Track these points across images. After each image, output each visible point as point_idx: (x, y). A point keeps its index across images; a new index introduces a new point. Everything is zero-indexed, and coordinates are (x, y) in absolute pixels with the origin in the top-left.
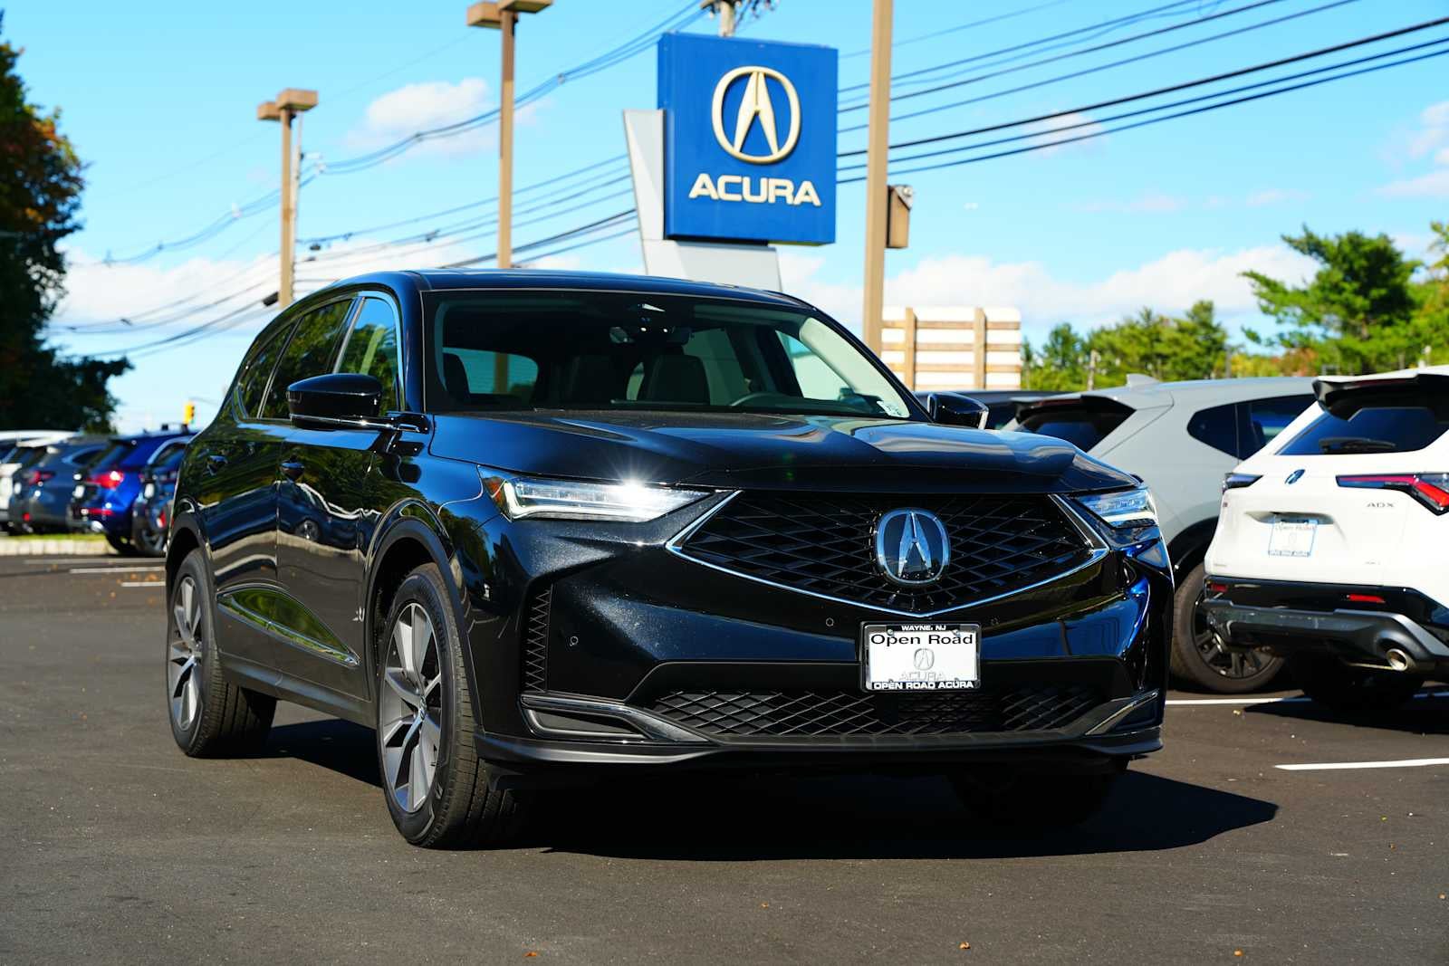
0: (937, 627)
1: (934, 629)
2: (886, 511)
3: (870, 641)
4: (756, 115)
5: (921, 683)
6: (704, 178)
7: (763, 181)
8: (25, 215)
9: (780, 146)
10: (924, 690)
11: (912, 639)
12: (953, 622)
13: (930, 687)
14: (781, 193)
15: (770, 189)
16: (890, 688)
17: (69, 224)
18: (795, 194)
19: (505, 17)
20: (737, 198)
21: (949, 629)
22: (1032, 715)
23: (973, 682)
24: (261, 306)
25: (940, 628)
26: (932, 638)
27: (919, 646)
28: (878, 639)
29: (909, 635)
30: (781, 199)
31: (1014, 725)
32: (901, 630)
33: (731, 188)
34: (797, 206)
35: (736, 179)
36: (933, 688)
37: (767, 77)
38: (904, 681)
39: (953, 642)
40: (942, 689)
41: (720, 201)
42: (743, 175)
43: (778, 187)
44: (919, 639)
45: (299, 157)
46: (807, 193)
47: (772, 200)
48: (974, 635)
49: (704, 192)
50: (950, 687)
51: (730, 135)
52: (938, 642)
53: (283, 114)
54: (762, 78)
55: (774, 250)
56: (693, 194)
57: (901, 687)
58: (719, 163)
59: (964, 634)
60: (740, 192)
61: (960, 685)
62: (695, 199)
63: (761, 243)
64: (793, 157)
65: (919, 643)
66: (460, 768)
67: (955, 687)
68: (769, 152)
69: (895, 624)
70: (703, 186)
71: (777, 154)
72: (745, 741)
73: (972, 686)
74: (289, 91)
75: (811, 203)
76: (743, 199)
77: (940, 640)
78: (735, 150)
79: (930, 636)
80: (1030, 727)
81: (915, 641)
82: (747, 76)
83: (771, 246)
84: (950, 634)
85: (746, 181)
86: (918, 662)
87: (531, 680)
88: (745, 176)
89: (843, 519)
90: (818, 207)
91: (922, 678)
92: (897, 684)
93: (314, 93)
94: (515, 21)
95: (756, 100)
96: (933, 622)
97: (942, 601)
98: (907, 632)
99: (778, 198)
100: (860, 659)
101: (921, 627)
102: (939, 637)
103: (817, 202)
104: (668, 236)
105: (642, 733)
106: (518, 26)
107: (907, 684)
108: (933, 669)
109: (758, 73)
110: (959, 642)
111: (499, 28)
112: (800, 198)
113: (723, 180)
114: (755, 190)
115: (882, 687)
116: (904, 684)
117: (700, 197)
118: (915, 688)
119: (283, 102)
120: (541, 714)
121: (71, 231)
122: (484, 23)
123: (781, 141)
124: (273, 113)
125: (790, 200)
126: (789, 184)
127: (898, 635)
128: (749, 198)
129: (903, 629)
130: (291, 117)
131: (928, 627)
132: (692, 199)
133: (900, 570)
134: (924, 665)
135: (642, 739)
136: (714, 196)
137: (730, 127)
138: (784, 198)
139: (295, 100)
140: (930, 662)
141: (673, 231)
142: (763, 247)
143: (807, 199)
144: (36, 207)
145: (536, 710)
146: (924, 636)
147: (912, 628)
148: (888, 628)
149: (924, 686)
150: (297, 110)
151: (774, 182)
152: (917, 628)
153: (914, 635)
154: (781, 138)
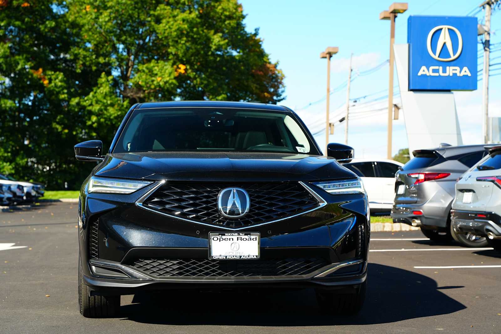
0: (240, 234)
1: (239, 235)
2: (223, 188)
3: (212, 240)
4: (445, 44)
5: (233, 256)
6: (424, 68)
7: (448, 68)
8: (264, 95)
9: (454, 54)
10: (235, 259)
11: (230, 239)
12: (248, 232)
13: (237, 258)
14: (454, 72)
15: (450, 71)
16: (220, 258)
17: (282, 97)
18: (460, 72)
19: (392, 16)
20: (437, 74)
21: (245, 235)
22: (291, 269)
23: (256, 256)
24: (339, 122)
25: (242, 235)
26: (239, 238)
27: (233, 242)
28: (215, 239)
29: (229, 237)
30: (455, 74)
31: (284, 273)
32: (224, 235)
33: (434, 71)
34: (461, 77)
35: (437, 68)
36: (239, 258)
37: (449, 29)
38: (226, 255)
39: (248, 240)
40: (243, 259)
41: (430, 76)
42: (439, 66)
43: (453, 70)
44: (233, 239)
45: (351, 70)
46: (466, 71)
47: (451, 75)
48: (257, 237)
49: (424, 73)
50: (246, 258)
51: (434, 52)
52: (241, 240)
53: (328, 56)
54: (447, 30)
55: (453, 93)
56: (419, 74)
57: (225, 258)
58: (430, 62)
59: (252, 237)
60: (438, 72)
61: (250, 257)
62: (420, 76)
63: (448, 91)
64: (460, 58)
65: (233, 240)
66: (83, 287)
67: (248, 258)
68: (450, 57)
69: (222, 232)
70: (423, 71)
71: (453, 58)
72: (168, 279)
73: (256, 258)
74: (329, 48)
75: (467, 75)
76: (439, 75)
77: (242, 239)
78: (436, 57)
79: (238, 238)
80: (291, 274)
81: (231, 239)
82: (441, 29)
83: (452, 92)
84: (246, 237)
85: (441, 68)
86: (232, 249)
87: (94, 254)
88: (441, 66)
89: (207, 192)
90: (470, 77)
91: (234, 254)
92: (223, 257)
93: (337, 48)
94: (395, 17)
95: (444, 38)
96: (239, 232)
97: (247, 223)
98: (227, 236)
99: (453, 74)
100: (208, 247)
101: (233, 234)
102: (241, 238)
103: (469, 75)
104: (410, 90)
105: (127, 275)
106: (396, 19)
107: (227, 257)
108: (239, 251)
109: (445, 28)
110: (251, 240)
111: (390, 20)
112: (463, 73)
113: (431, 68)
114: (444, 71)
115: (217, 258)
116: (226, 257)
117: (422, 75)
118: (231, 258)
119: (327, 52)
120: (96, 267)
121: (282, 100)
122: (385, 18)
123: (455, 52)
124: (325, 56)
125: (458, 75)
126: (458, 68)
127: (224, 237)
128: (442, 74)
129: (226, 235)
130: (331, 56)
131: (236, 234)
132: (419, 76)
133: (228, 212)
134: (235, 249)
135: (128, 278)
136: (428, 74)
137: (434, 49)
138: (456, 74)
139: (331, 51)
140: (238, 248)
141: (411, 88)
142: (448, 92)
143: (466, 74)
144: (269, 92)
145: (95, 266)
146: (235, 238)
147: (229, 234)
148: (219, 234)
149: (235, 257)
150: (333, 54)
151: (452, 68)
152: (232, 235)
153: (231, 237)
154: (455, 51)
